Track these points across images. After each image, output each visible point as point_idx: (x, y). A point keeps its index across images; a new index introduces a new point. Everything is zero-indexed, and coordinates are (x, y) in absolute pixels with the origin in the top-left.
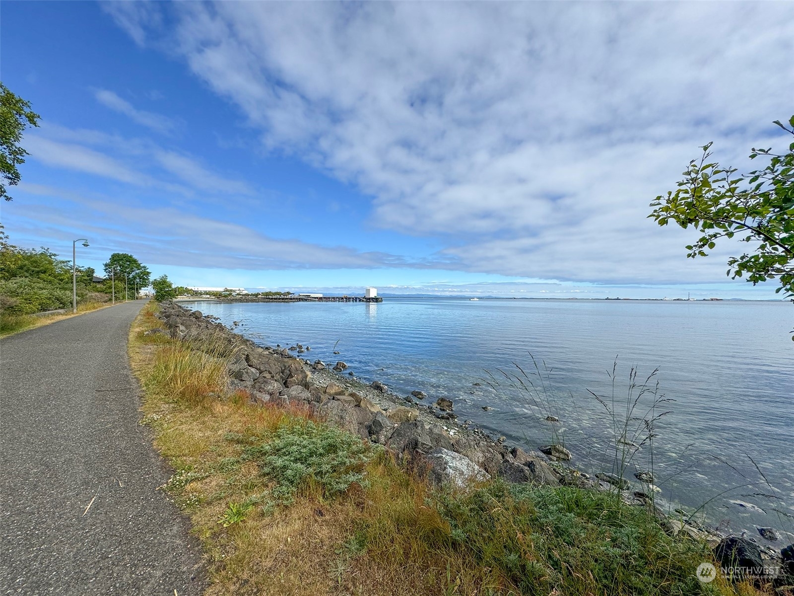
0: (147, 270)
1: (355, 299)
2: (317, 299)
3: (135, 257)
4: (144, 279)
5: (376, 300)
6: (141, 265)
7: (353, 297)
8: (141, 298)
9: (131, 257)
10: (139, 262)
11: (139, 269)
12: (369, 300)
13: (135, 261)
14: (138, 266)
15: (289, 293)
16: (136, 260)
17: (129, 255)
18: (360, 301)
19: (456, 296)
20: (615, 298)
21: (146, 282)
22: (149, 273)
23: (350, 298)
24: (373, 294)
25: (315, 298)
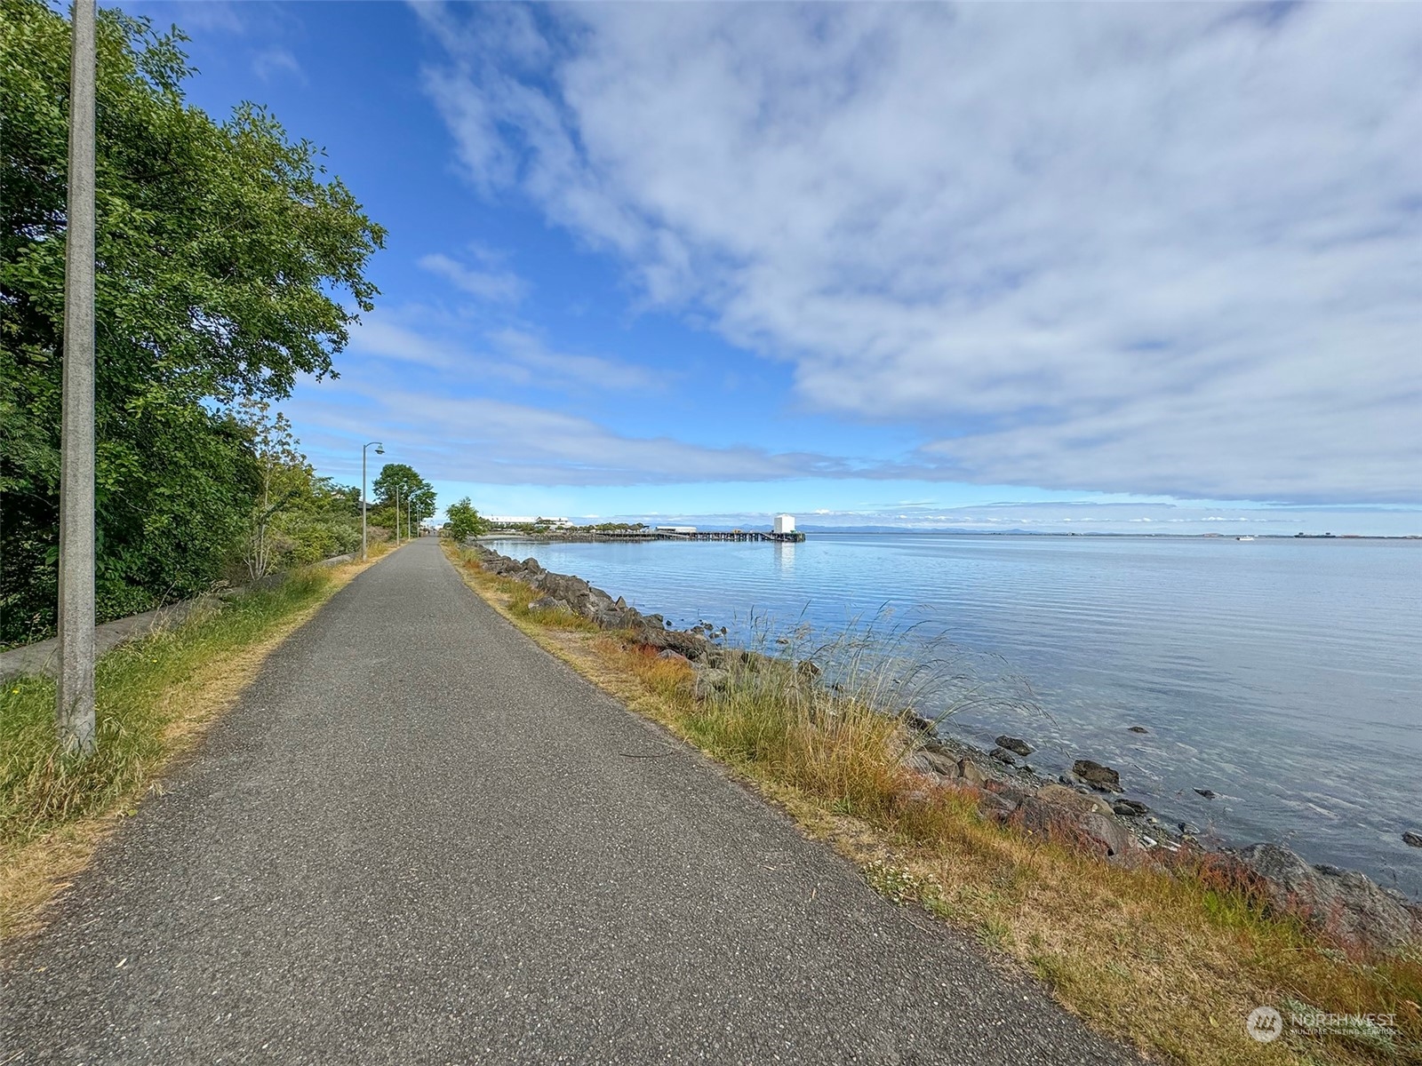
0: (431, 490)
1: (755, 536)
2: (688, 537)
3: (415, 469)
5: (794, 538)
6: (424, 482)
7: (751, 532)
10: (421, 478)
11: (420, 489)
12: (781, 538)
14: (420, 484)
15: (640, 526)
16: (416, 474)
17: (408, 467)
18: (763, 539)
19: (946, 530)
20: (1321, 534)
21: (429, 509)
22: (434, 494)
23: (746, 535)
24: (788, 526)
25: (685, 534)
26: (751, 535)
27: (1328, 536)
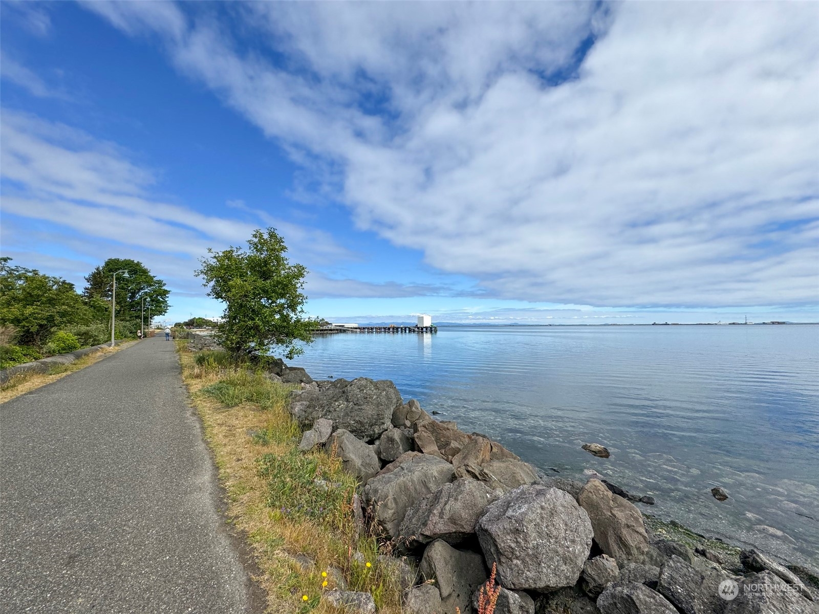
0: (164, 288)
1: (404, 330)
2: (358, 330)
3: (145, 265)
4: (158, 301)
6: (155, 279)
7: (402, 326)
8: (153, 335)
9: (138, 264)
10: (151, 274)
11: (151, 286)
12: (420, 330)
13: (145, 272)
14: (149, 281)
15: (328, 323)
16: (146, 270)
17: (136, 262)
20: (663, 323)
21: (160, 307)
22: (166, 292)
23: (398, 328)
24: (427, 323)
25: (356, 328)
26: (402, 328)
27: (666, 324)
